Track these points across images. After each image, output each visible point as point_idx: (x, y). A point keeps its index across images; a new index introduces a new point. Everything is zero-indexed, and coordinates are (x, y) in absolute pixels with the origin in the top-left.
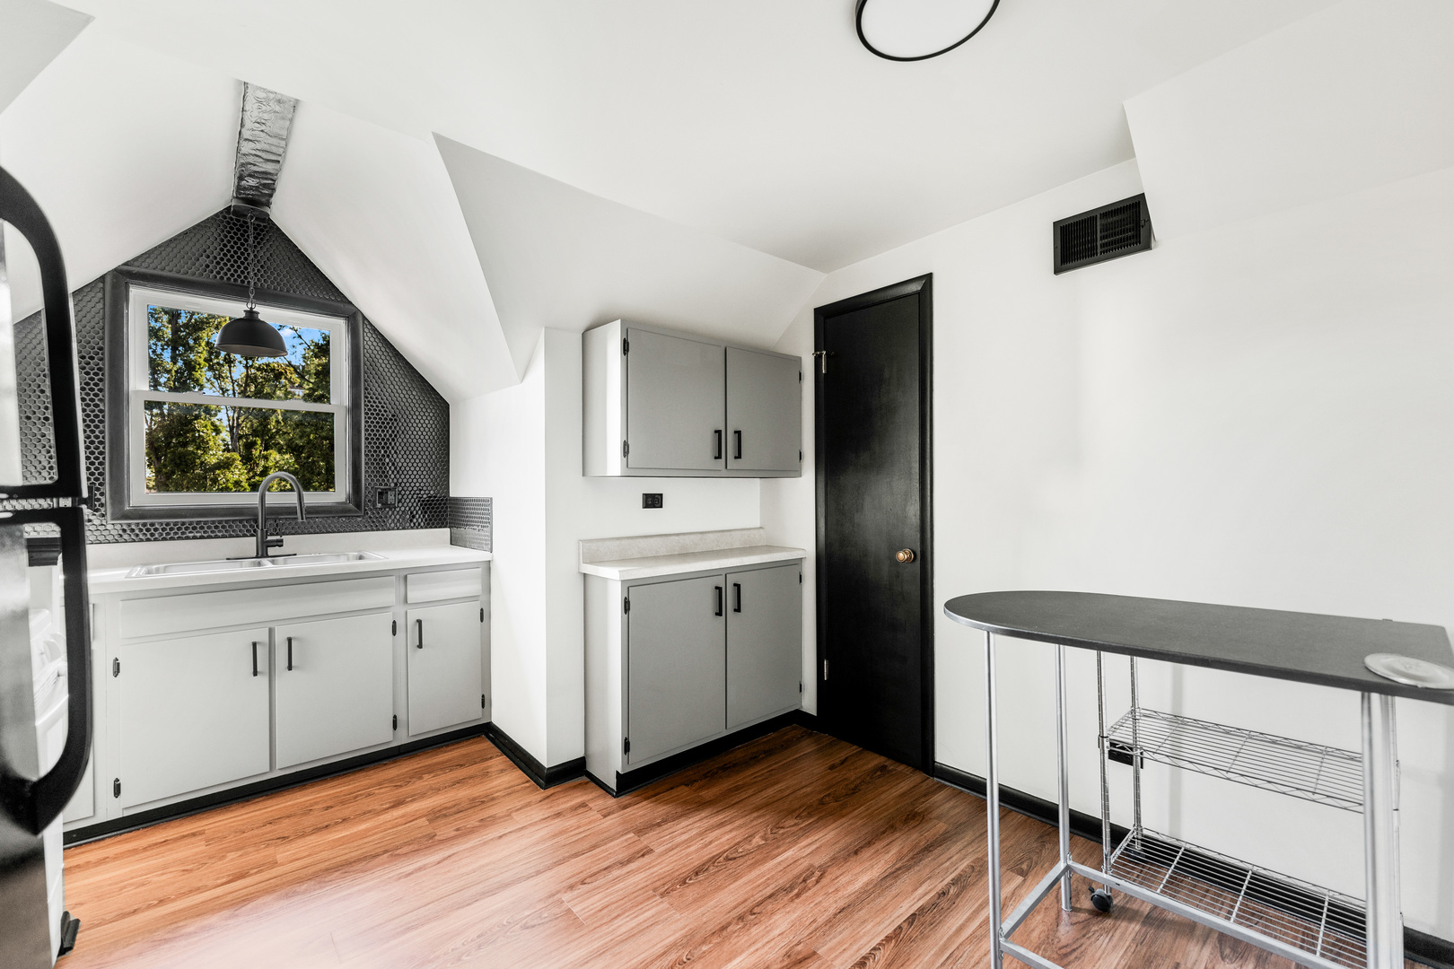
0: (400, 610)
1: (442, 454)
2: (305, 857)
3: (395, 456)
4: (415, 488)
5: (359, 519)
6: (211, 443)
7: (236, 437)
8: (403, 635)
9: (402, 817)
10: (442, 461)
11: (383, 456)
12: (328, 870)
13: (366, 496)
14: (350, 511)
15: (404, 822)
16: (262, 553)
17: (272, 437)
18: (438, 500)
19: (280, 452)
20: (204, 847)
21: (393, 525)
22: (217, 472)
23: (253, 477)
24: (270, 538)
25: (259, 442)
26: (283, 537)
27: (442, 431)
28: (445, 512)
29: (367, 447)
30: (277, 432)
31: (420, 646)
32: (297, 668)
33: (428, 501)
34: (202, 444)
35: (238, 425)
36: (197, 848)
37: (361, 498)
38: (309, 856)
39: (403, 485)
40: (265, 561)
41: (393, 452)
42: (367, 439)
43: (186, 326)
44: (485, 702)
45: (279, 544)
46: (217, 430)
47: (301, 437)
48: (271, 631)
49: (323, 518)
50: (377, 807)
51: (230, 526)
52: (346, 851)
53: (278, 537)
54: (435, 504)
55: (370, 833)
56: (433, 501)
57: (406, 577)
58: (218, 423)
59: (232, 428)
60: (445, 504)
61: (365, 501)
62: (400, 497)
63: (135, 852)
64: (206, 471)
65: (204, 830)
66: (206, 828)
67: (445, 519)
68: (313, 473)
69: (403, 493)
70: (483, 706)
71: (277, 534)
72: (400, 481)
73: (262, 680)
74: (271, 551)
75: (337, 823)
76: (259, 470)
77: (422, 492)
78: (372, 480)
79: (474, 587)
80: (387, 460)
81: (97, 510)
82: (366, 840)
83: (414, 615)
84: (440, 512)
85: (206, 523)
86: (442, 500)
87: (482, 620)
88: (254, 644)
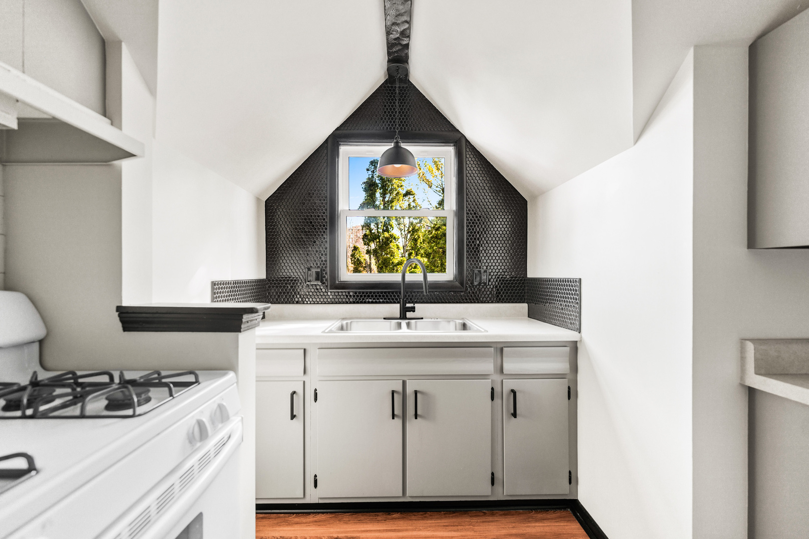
0: (497, 378)
1: (521, 242)
3: (487, 245)
4: (501, 271)
5: (462, 294)
6: (396, 253)
7: (405, 251)
8: (499, 401)
10: (521, 248)
11: (478, 245)
13: (467, 276)
14: (456, 287)
16: (403, 317)
17: (419, 250)
18: (518, 280)
19: (422, 256)
21: (485, 299)
22: (398, 266)
23: (411, 269)
24: (408, 305)
25: (413, 252)
26: (416, 305)
27: (522, 223)
28: (523, 290)
29: (467, 239)
30: (420, 248)
31: (514, 415)
32: (421, 417)
33: (510, 280)
34: (392, 254)
35: (406, 245)
37: (463, 278)
39: (492, 267)
40: (404, 323)
41: (485, 242)
42: (468, 233)
43: (388, 201)
44: (572, 478)
45: (413, 310)
46: (398, 248)
47: (430, 249)
48: (404, 383)
49: (439, 292)
51: (387, 296)
53: (412, 305)
54: (516, 283)
56: (514, 280)
57: (502, 350)
58: (398, 244)
59: (404, 247)
60: (523, 283)
61: (466, 280)
62: (490, 277)
64: (394, 266)
67: (523, 296)
68: (435, 266)
69: (492, 274)
70: (570, 483)
71: (412, 303)
72: (490, 264)
73: (398, 422)
74: (409, 314)
76: (413, 266)
77: (506, 274)
78: (471, 264)
79: (561, 366)
80: (481, 248)
81: (324, 283)
83: (509, 384)
84: (519, 290)
85: (374, 293)
86: (521, 280)
87: (569, 398)
88: (393, 392)
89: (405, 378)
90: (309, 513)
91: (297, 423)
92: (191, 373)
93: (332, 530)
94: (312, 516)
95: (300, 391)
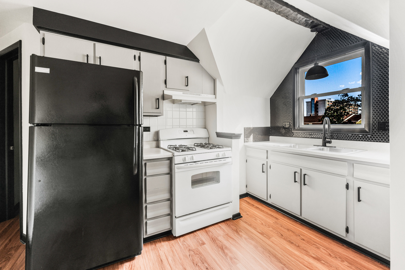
0: (351, 179)
2: (274, 244)
9: (309, 263)
12: (270, 252)
15: (306, 265)
16: (324, 145)
20: (272, 222)
24: (327, 140)
31: (359, 200)
32: (308, 185)
36: (271, 221)
38: (275, 244)
48: (301, 170)
50: (311, 253)
52: (281, 253)
53: (329, 140)
55: (294, 256)
63: (267, 213)
65: (279, 219)
66: (280, 219)
71: (330, 139)
73: (298, 185)
75: (295, 245)
82: (289, 256)
88: (295, 172)
89: (301, 168)
90: (270, 207)
91: (265, 174)
92: (222, 146)
93: (273, 214)
94: (270, 208)
95: (266, 164)
